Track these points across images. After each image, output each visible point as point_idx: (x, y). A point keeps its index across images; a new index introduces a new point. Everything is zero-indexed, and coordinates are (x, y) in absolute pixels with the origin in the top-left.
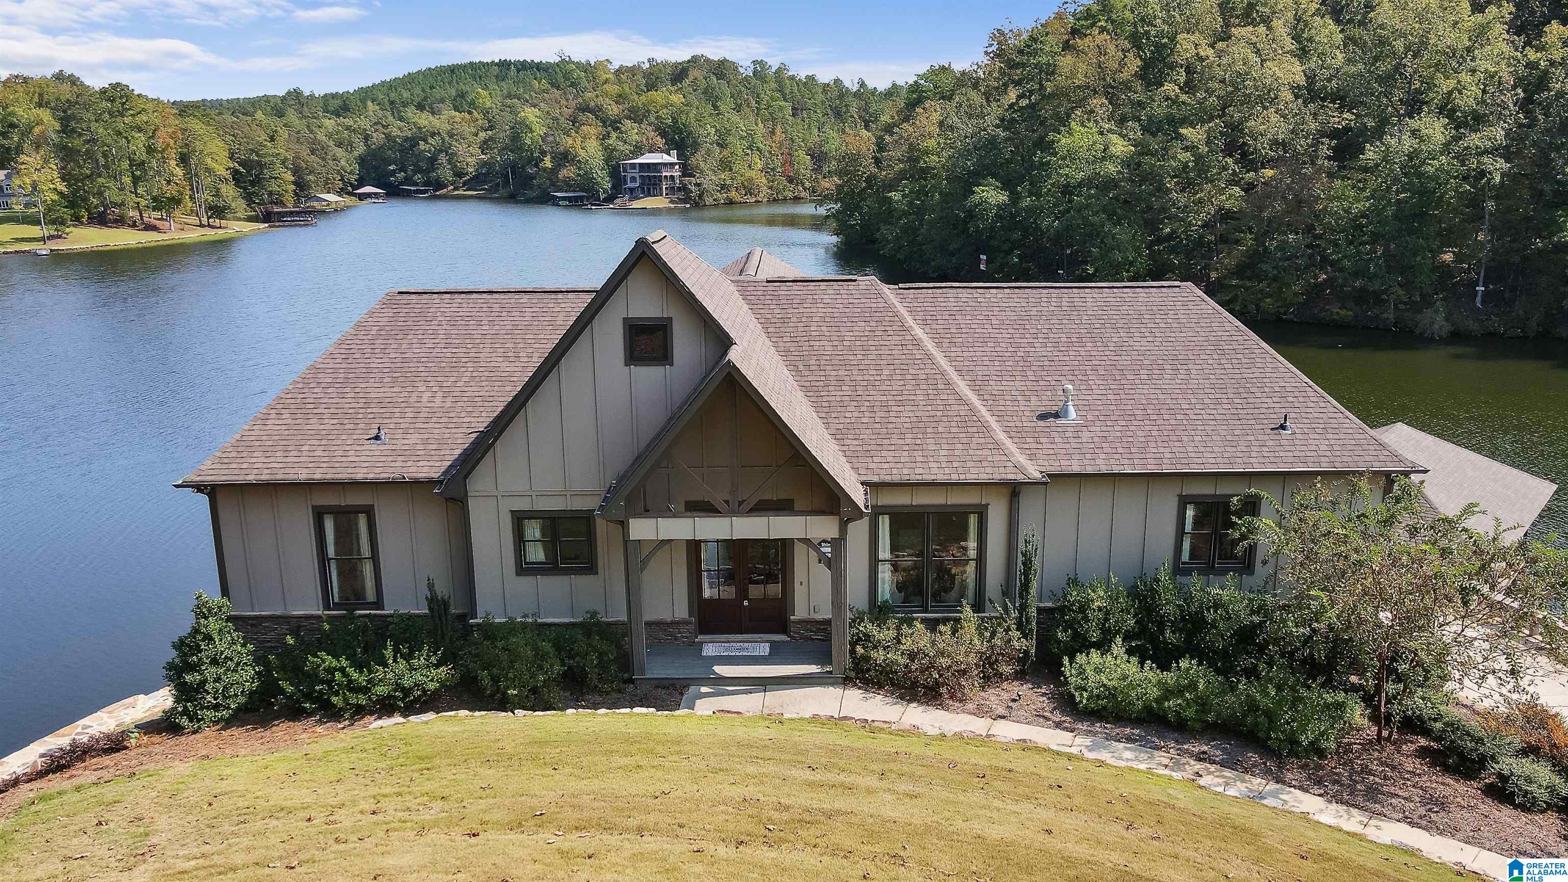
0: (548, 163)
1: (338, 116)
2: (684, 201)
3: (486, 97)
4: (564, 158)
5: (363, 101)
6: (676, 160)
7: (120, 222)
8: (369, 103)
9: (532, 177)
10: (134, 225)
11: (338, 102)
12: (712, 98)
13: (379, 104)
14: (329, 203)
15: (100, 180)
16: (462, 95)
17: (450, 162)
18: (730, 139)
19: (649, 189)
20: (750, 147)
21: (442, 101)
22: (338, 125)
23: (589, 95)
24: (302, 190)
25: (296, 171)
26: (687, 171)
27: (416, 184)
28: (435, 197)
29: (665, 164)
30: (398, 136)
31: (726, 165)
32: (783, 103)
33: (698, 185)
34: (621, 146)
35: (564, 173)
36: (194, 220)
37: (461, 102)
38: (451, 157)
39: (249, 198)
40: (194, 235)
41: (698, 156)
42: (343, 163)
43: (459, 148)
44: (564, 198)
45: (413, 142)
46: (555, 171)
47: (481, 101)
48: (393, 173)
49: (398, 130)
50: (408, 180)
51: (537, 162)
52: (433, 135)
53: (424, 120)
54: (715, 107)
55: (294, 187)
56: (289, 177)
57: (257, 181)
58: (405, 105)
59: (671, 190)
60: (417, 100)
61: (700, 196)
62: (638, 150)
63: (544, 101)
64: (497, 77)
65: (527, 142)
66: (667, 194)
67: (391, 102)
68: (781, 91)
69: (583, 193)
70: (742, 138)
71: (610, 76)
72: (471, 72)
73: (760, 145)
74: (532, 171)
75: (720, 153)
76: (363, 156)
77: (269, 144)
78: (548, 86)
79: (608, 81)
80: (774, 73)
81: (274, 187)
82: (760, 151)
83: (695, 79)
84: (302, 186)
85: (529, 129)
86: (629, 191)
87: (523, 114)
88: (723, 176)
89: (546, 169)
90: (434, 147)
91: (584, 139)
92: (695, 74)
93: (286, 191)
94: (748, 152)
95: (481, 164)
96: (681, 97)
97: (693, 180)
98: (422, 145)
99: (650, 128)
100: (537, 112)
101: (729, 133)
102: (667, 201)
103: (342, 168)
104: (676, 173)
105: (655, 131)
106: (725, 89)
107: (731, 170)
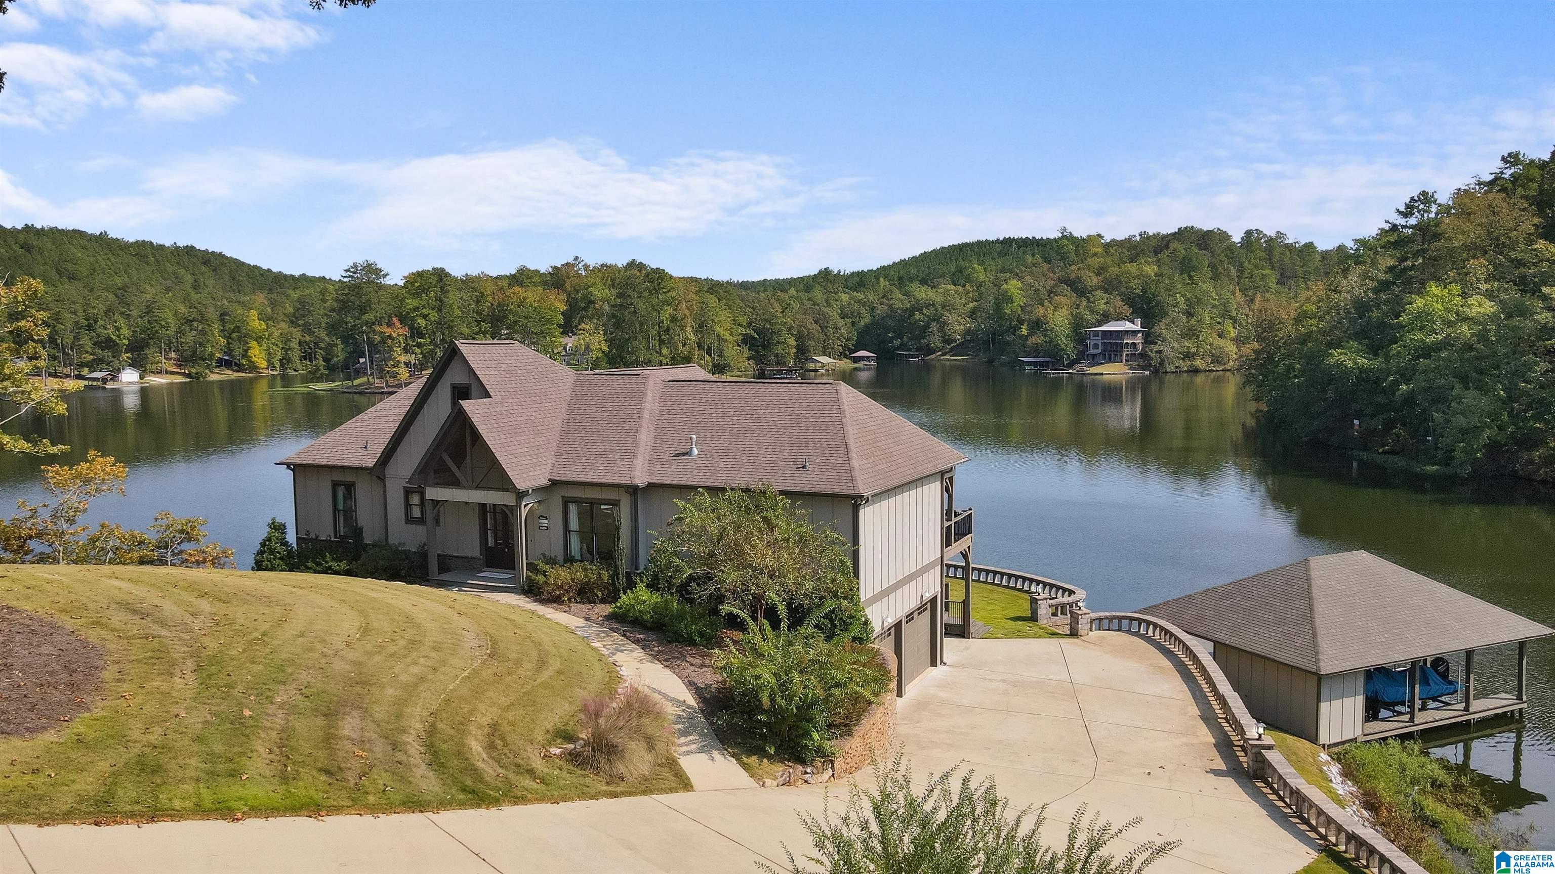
0: (1024, 330)
1: (855, 289)
2: (1145, 368)
3: (980, 273)
4: (1037, 325)
5: (877, 278)
6: (1139, 328)
8: (881, 279)
9: (1008, 343)
11: (856, 279)
12: (1187, 267)
13: (889, 280)
14: (823, 365)
16: (960, 270)
17: (941, 330)
18: (1198, 308)
19: (1110, 355)
20: (1222, 316)
21: (942, 276)
22: (852, 298)
23: (1073, 268)
24: (802, 353)
25: (799, 338)
26: (1149, 339)
27: (910, 350)
29: (1127, 332)
30: (899, 308)
31: (1191, 333)
32: (1267, 272)
33: (1160, 352)
34: (1089, 315)
35: (1032, 341)
37: (959, 277)
38: (943, 325)
39: (757, 358)
41: (1162, 324)
42: (843, 331)
43: (950, 318)
44: (1029, 363)
45: (911, 311)
46: (1027, 337)
47: (975, 275)
48: (892, 339)
49: (900, 302)
50: (902, 346)
51: (1014, 330)
52: (928, 306)
53: (923, 293)
54: (1190, 277)
55: (795, 350)
56: (792, 342)
57: (766, 345)
58: (911, 280)
59: (1131, 356)
60: (922, 276)
61: (1162, 363)
62: (1106, 318)
63: (1031, 274)
64: (999, 253)
65: (1008, 312)
66: (1127, 361)
67: (900, 278)
68: (1270, 259)
69: (1048, 359)
70: (1214, 306)
71: (1099, 250)
72: (976, 249)
73: (1234, 313)
74: (1009, 338)
75: (1187, 322)
76: (866, 326)
77: (779, 315)
78: (1040, 260)
79: (1095, 255)
80: (1265, 242)
81: (779, 350)
82: (1234, 320)
83: (1175, 250)
84: (802, 351)
85: (1010, 300)
86: (1090, 358)
87: (1005, 286)
88: (1187, 344)
89: (1021, 337)
90: (928, 317)
91: (1056, 309)
92: (1174, 245)
93: (789, 354)
94: (1219, 320)
95: (968, 332)
96: (1156, 267)
97: (1156, 348)
98: (918, 316)
99: (1118, 298)
100: (1019, 284)
101: (1199, 301)
102: (1127, 368)
103: (842, 335)
104: (1139, 340)
105: (1123, 301)
106: (1205, 259)
107: (1198, 337)
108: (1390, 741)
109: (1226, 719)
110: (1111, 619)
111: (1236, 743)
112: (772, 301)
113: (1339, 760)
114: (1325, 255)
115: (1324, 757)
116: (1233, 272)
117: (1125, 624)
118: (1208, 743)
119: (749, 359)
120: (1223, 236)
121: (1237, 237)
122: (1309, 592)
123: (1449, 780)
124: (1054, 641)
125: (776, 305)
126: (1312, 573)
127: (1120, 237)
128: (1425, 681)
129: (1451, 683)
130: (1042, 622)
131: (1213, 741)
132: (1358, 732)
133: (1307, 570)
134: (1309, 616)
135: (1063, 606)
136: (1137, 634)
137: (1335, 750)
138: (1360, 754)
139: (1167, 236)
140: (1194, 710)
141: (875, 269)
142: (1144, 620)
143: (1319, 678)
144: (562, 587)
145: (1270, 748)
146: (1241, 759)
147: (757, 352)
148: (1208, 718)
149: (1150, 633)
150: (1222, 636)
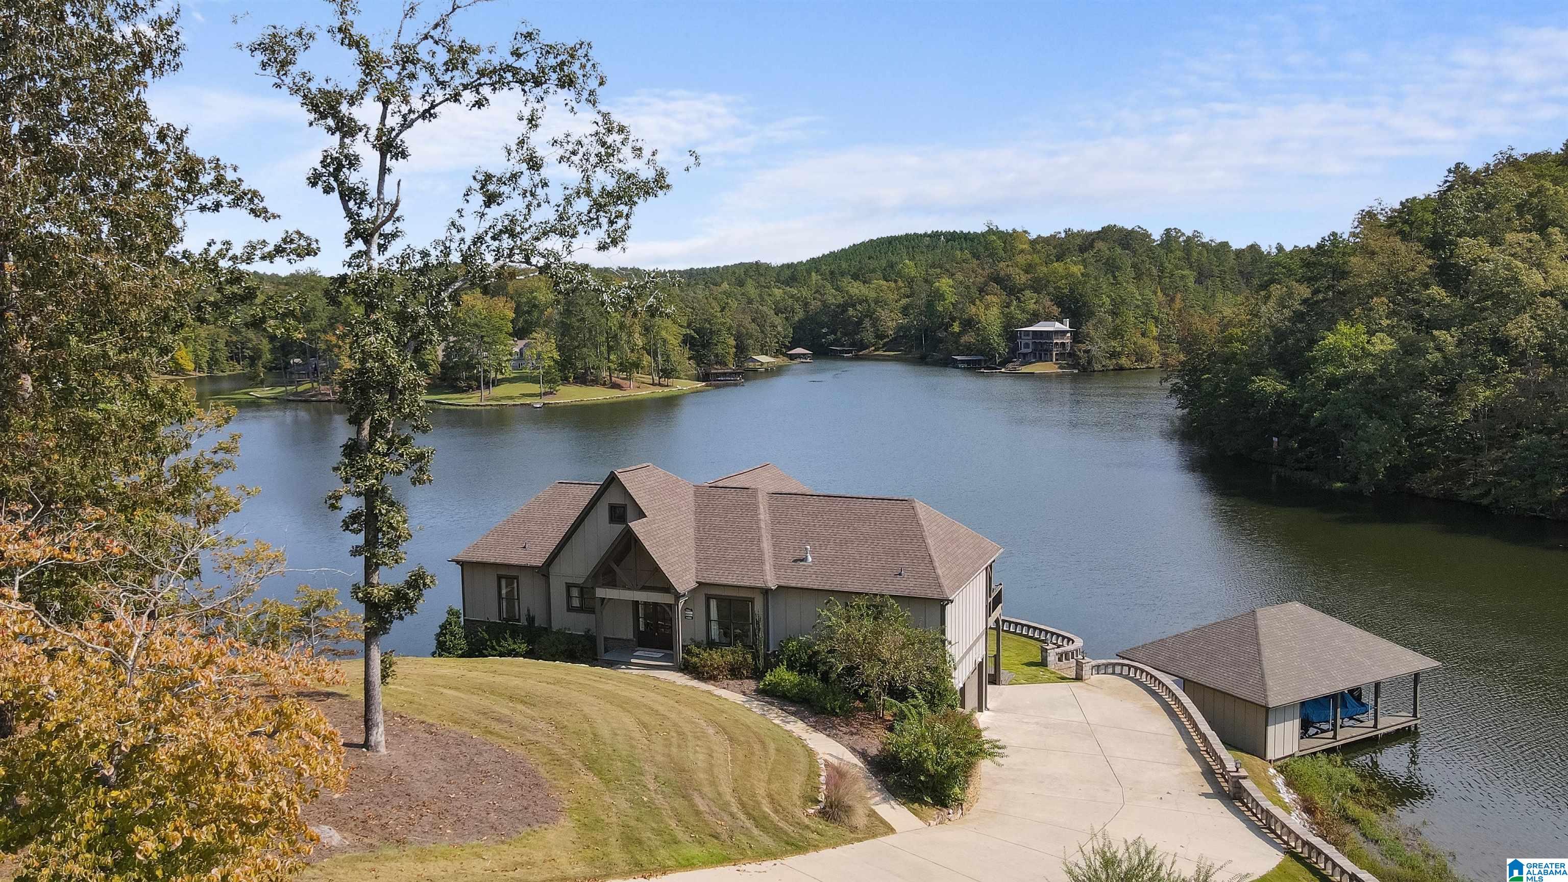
0: (956, 328)
1: (787, 284)
2: (1073, 367)
3: (910, 268)
4: (969, 324)
5: (809, 272)
6: (1067, 328)
7: (596, 382)
8: (812, 273)
9: (941, 341)
10: (604, 384)
11: (788, 273)
12: (1111, 267)
13: (821, 275)
14: (762, 364)
15: (585, 350)
16: (891, 265)
17: (874, 325)
18: (1123, 308)
19: (1041, 355)
20: (1145, 315)
21: (874, 271)
22: (785, 293)
23: (1002, 265)
24: (742, 353)
25: (738, 337)
26: (1077, 338)
27: (843, 345)
28: (857, 358)
29: (1056, 332)
30: (832, 304)
31: (1116, 333)
32: (1186, 272)
33: (1088, 351)
34: (1020, 316)
35: (965, 339)
36: (648, 379)
37: (890, 272)
38: (875, 321)
39: (698, 359)
40: (645, 393)
41: (1090, 325)
42: (779, 328)
43: (883, 314)
44: (963, 362)
45: (844, 307)
46: (959, 335)
47: (906, 270)
48: (826, 334)
49: (833, 298)
50: (836, 342)
51: (947, 327)
52: (861, 302)
53: (856, 289)
54: (1115, 278)
55: (734, 350)
56: (732, 342)
57: (706, 345)
58: (843, 274)
59: (1060, 356)
60: (853, 270)
61: (1089, 362)
62: (1035, 318)
63: (962, 270)
64: (928, 246)
65: (940, 309)
66: (1057, 360)
67: (832, 273)
68: (1188, 259)
69: (981, 358)
70: (1137, 307)
71: (1025, 246)
72: (905, 243)
73: (1156, 313)
74: (941, 334)
75: (1113, 322)
76: (800, 321)
77: (719, 314)
78: (969, 256)
79: (1022, 251)
80: (1184, 241)
81: (719, 349)
82: (1156, 319)
83: (1099, 250)
84: (741, 350)
85: (942, 297)
86: (1021, 356)
87: (937, 284)
88: (1113, 344)
89: (953, 334)
90: (861, 312)
91: (987, 307)
92: (1099, 245)
93: (728, 353)
94: (1142, 320)
95: (900, 328)
96: (1082, 267)
97: (1083, 347)
98: (851, 311)
99: (1047, 298)
100: (951, 282)
101: (1123, 302)
102: (1057, 366)
103: (779, 333)
104: (1067, 340)
105: (1052, 301)
106: (1126, 260)
107: (1122, 337)
108: (1319, 755)
109: (1206, 751)
110: (1106, 666)
111: (1217, 771)
112: (711, 300)
113: (1281, 772)
114: (1239, 253)
115: (1272, 771)
116: (1155, 271)
117: (1118, 669)
118: (1197, 772)
119: (689, 359)
120: (1146, 235)
121: (1157, 235)
122: (1257, 639)
123: (1363, 786)
124: (1064, 685)
125: (714, 304)
126: (1259, 623)
127: (1046, 234)
128: (1344, 705)
129: (1363, 705)
130: (1051, 667)
131: (1200, 770)
132: (1296, 749)
133: (1255, 620)
134: (1257, 658)
135: (1066, 653)
136: (1127, 677)
137: (1279, 763)
138: (1298, 766)
139: (1090, 234)
140: (1182, 745)
141: (804, 261)
142: (1133, 666)
143: (1267, 709)
144: (718, 668)
145: (1245, 778)
146: (1223, 784)
147: (697, 351)
148: (1193, 750)
149: (1138, 677)
150: (1190, 675)
